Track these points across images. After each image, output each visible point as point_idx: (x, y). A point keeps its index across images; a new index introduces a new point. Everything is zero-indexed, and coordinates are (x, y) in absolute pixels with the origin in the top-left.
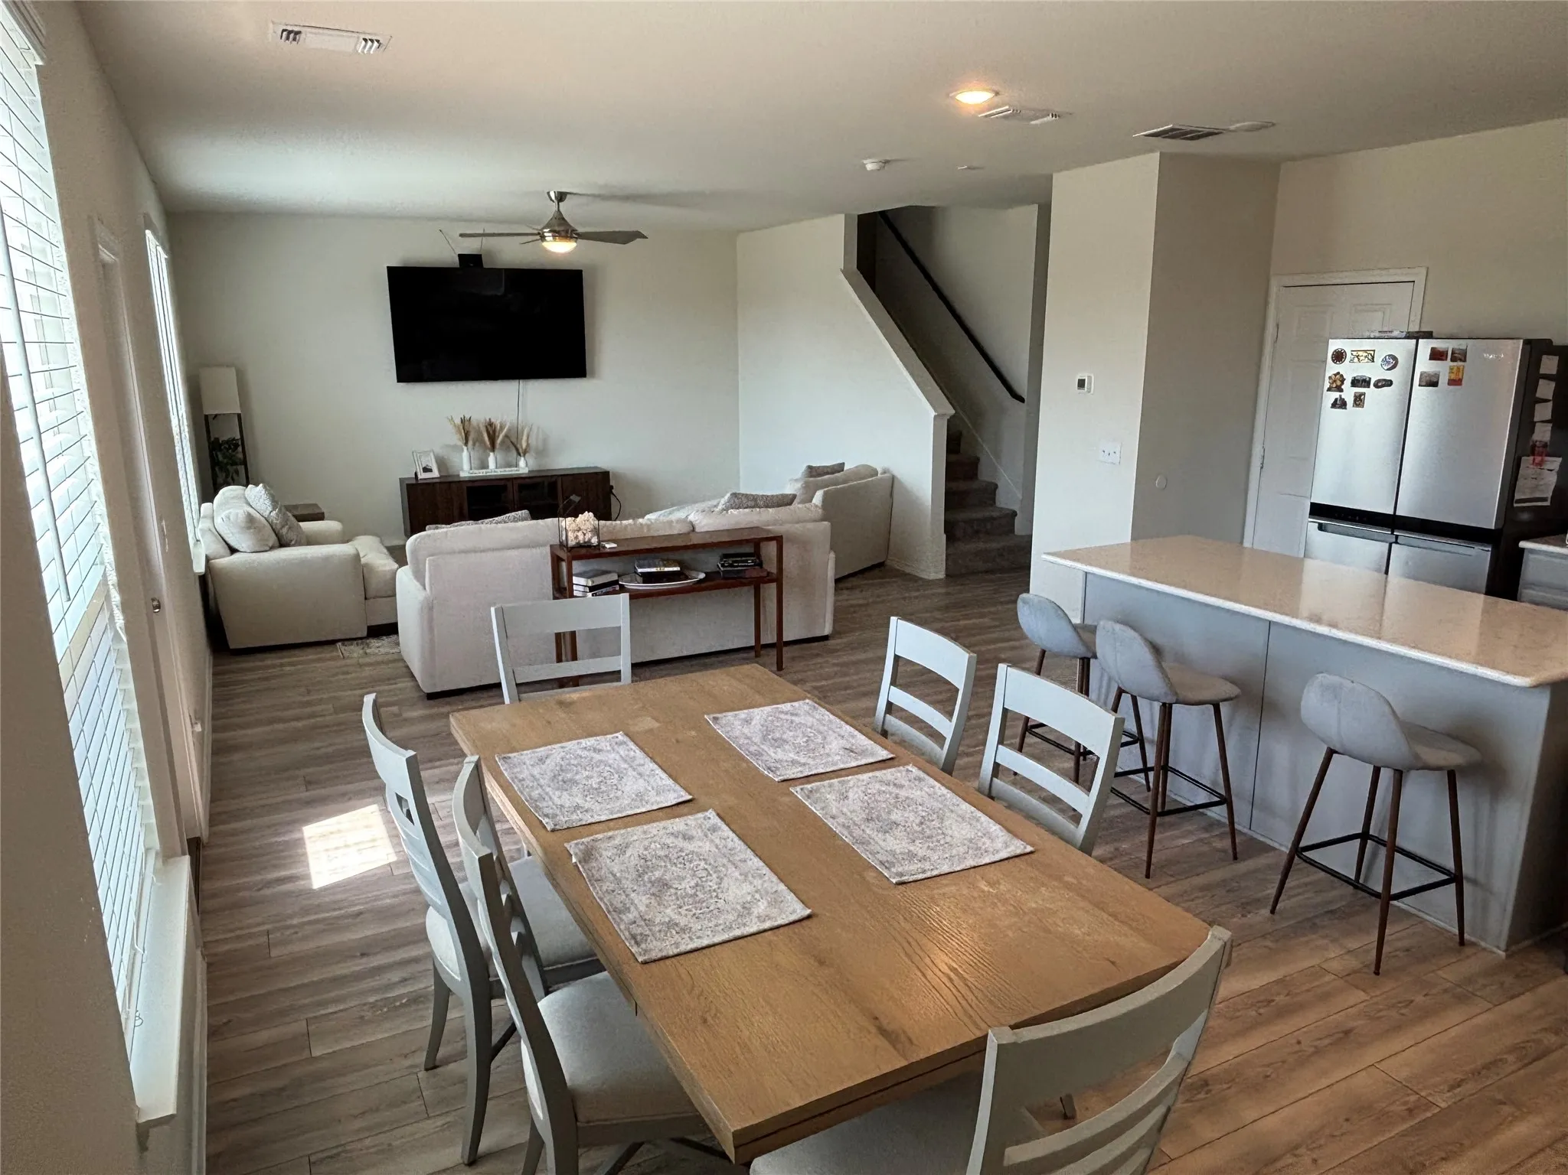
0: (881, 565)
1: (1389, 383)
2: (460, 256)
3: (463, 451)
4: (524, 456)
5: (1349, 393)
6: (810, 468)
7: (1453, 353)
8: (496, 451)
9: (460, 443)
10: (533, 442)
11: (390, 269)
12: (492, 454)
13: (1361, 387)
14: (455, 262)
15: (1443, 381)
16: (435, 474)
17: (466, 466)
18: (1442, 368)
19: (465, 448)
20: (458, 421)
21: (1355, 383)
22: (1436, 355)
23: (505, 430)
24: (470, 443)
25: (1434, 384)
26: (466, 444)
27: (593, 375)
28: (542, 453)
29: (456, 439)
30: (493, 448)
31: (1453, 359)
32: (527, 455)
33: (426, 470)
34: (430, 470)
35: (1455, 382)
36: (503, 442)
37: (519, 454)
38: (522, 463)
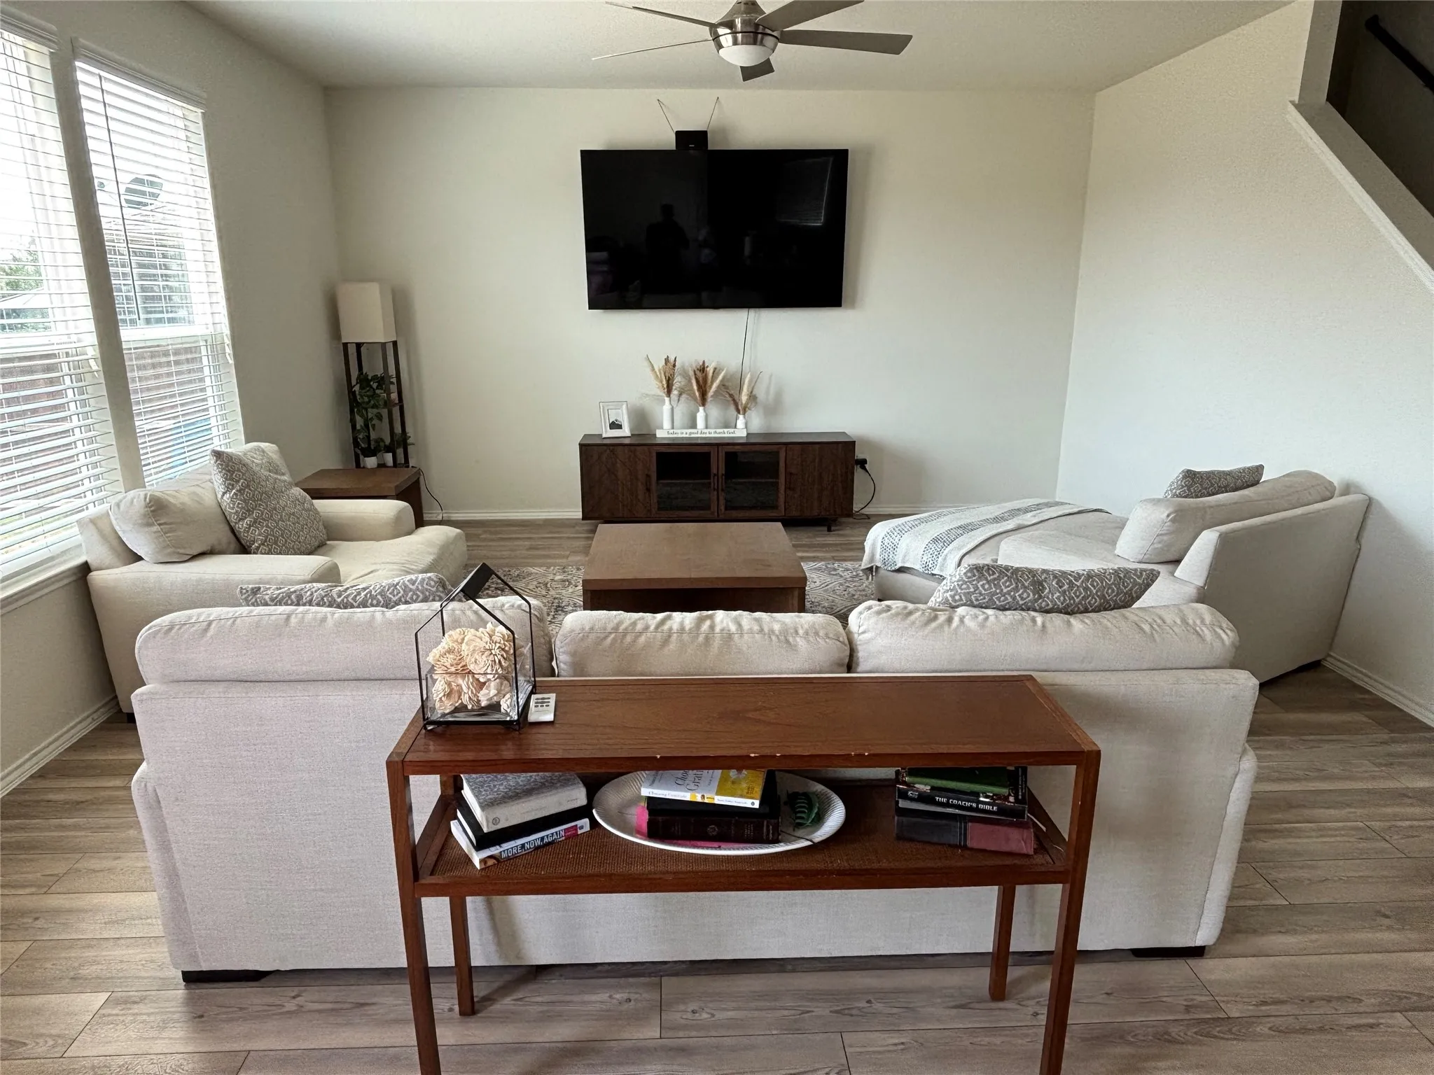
0: (1315, 666)
2: (678, 134)
3: (663, 402)
4: (744, 414)
6: (1190, 475)
8: (708, 405)
9: (661, 393)
10: (760, 393)
11: (586, 155)
12: (701, 409)
14: (669, 142)
16: (626, 431)
17: (667, 424)
19: (667, 399)
20: (659, 364)
23: (720, 377)
24: (675, 393)
26: (669, 392)
27: (852, 305)
28: (774, 408)
29: (655, 387)
30: (703, 401)
32: (748, 412)
33: (615, 425)
34: (620, 427)
36: (717, 393)
37: (738, 411)
38: (741, 422)
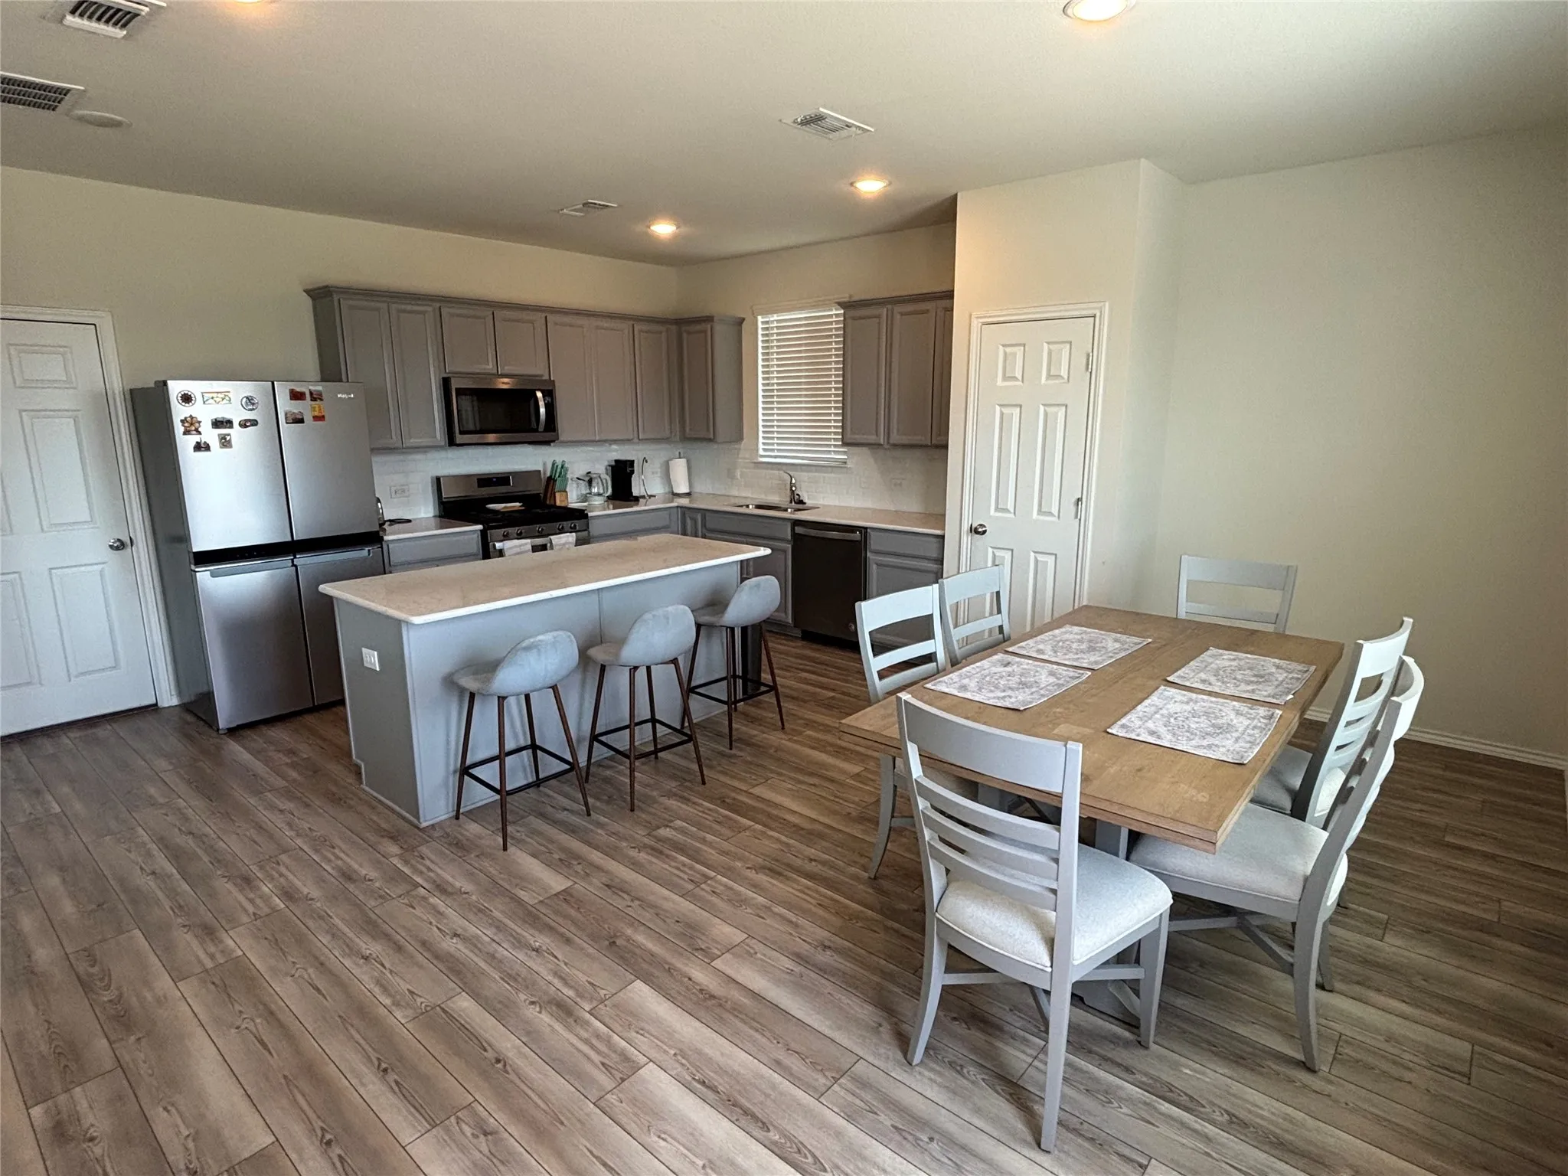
1: (254, 423)
5: (210, 435)
7: (311, 393)
13: (225, 428)
15: (308, 418)
18: (303, 407)
21: (217, 424)
22: (296, 396)
25: (301, 421)
31: (313, 399)
35: (319, 418)
